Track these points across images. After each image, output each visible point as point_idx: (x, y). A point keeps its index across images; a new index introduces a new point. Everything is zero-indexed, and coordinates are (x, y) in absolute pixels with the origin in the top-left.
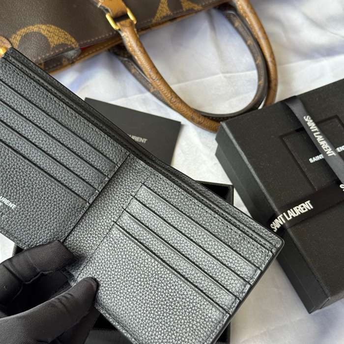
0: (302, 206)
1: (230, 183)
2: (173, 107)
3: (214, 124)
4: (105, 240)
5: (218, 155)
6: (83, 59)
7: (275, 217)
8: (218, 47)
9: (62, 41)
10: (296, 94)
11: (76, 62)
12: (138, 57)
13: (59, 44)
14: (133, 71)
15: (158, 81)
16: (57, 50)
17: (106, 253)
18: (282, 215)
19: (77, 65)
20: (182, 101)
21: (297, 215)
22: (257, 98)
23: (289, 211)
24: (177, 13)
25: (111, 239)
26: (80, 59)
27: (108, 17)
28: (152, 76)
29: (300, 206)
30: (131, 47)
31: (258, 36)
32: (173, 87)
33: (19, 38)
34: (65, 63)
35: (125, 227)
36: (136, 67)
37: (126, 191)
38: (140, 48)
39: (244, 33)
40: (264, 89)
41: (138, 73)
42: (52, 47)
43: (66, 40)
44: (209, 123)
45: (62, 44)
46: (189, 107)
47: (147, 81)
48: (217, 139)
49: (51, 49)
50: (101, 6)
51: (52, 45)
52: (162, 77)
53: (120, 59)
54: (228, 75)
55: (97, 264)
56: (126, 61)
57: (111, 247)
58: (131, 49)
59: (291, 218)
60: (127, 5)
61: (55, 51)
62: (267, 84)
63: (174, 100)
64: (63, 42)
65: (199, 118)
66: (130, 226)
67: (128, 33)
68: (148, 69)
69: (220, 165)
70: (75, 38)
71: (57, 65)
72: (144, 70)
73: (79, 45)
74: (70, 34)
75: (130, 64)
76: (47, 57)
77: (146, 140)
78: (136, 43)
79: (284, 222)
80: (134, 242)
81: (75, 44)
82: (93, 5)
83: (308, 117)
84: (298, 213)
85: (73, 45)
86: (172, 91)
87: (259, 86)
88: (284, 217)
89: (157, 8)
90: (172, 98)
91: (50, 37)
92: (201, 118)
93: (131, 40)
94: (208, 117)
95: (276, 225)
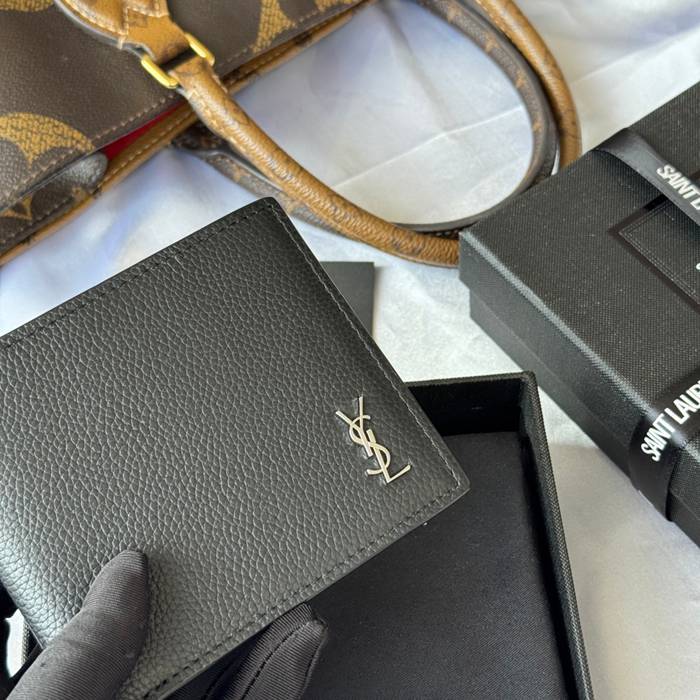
2: (345, 231)
3: (448, 246)
5: (476, 316)
8: (421, 76)
9: (51, 142)
10: (627, 125)
11: (103, 188)
12: (235, 137)
13: (46, 152)
14: (237, 175)
15: (294, 178)
16: (44, 165)
18: (662, 415)
22: (536, 161)
23: (677, 402)
24: (307, 21)
26: (110, 179)
27: (147, 65)
28: (277, 171)
30: (213, 118)
31: (506, 25)
34: (78, 198)
36: (240, 164)
38: (235, 115)
39: (474, 30)
41: (249, 176)
42: (30, 161)
43: (60, 138)
44: (436, 245)
45: (53, 149)
46: (382, 221)
47: (274, 188)
48: (464, 279)
49: (30, 167)
50: (124, 45)
51: (31, 157)
52: (302, 169)
53: (201, 158)
54: (455, 131)
56: (216, 157)
58: (214, 122)
59: (687, 416)
60: (185, 28)
61: (39, 169)
62: (552, 126)
63: (341, 213)
64: (54, 145)
65: (411, 239)
67: (200, 89)
68: (265, 156)
69: (488, 339)
70: (79, 130)
71: (62, 206)
72: (256, 163)
73: (93, 143)
74: (65, 123)
75: (228, 161)
79: (672, 430)
81: (83, 142)
82: (107, 46)
83: (667, 167)
85: (79, 146)
86: (333, 195)
87: (535, 134)
88: (668, 418)
89: (257, 19)
90: (335, 210)
91: (21, 141)
92: (415, 239)
93: (210, 102)
94: (433, 234)
95: (654, 443)
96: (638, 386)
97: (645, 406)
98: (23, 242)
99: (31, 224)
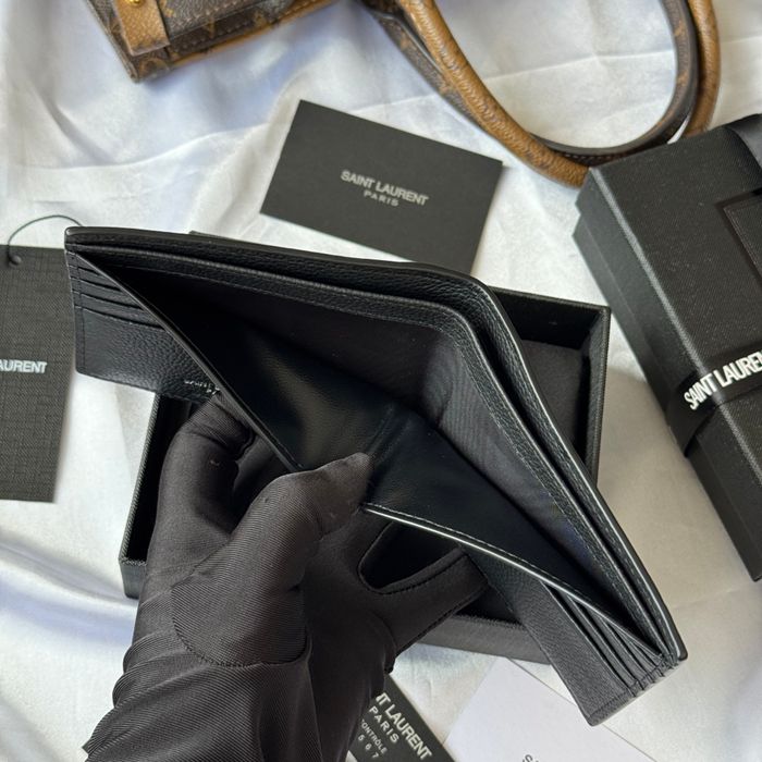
0: (756, 358)
1: (602, 302)
2: (488, 128)
3: (576, 170)
5: (578, 236)
6: (296, 15)
7: (694, 378)
11: (283, 21)
12: (417, 15)
14: (404, 44)
15: (458, 71)
18: (710, 375)
19: (285, 28)
20: (506, 117)
21: (744, 376)
22: (671, 114)
23: (725, 368)
26: (292, 14)
28: (445, 59)
29: (751, 357)
32: (487, 82)
34: (259, 23)
36: (411, 36)
40: (688, 94)
41: (415, 49)
44: (563, 166)
46: (522, 130)
47: (434, 68)
48: (580, 204)
52: (467, 64)
53: (375, 17)
54: (609, 59)
56: (390, 21)
59: (729, 382)
62: (695, 84)
63: (490, 113)
65: (543, 154)
68: (439, 42)
69: (581, 260)
71: (243, 27)
72: (428, 44)
75: (399, 28)
76: (223, 12)
77: (425, 198)
79: (715, 389)
84: (746, 373)
86: (487, 94)
87: (678, 87)
88: (714, 378)
90: (486, 110)
92: (547, 155)
94: (563, 154)
95: (697, 395)
96: (698, 345)
97: (699, 364)
98: (201, 51)
99: (212, 37)
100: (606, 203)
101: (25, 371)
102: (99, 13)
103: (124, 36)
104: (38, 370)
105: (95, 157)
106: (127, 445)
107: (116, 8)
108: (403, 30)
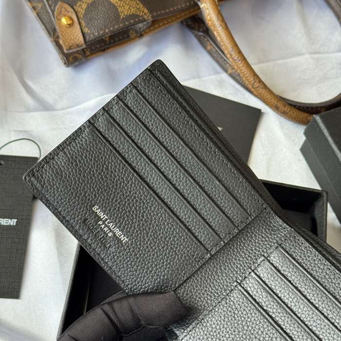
2: (255, 93)
3: (304, 115)
4: (223, 302)
5: (304, 150)
6: (152, 32)
9: (133, 11)
11: (145, 35)
12: (218, 33)
13: (130, 15)
14: (209, 48)
15: (240, 62)
16: (128, 21)
17: (223, 318)
19: (145, 39)
20: (265, 86)
25: (232, 303)
26: (150, 31)
28: (233, 56)
30: (210, 20)
32: (254, 67)
33: (84, 6)
34: (132, 36)
35: (250, 292)
36: (212, 43)
37: (256, 249)
38: (221, 23)
41: (214, 50)
42: (121, 17)
43: (138, 10)
44: (296, 113)
45: (133, 15)
46: (274, 94)
48: (306, 133)
49: (120, 20)
51: (122, 16)
52: (244, 58)
53: (193, 33)
54: (315, 56)
55: (210, 329)
56: (201, 35)
57: (230, 312)
58: (210, 23)
61: (124, 23)
63: (257, 85)
64: (134, 12)
65: (285, 107)
66: (257, 292)
67: (209, 5)
68: (230, 47)
69: (304, 162)
70: (147, 9)
71: (124, 38)
72: (223, 48)
73: (152, 17)
74: (142, 3)
75: (206, 39)
76: (115, 30)
77: (221, 129)
78: (218, 16)
80: (261, 313)
81: (148, 15)
85: (145, 16)
86: (255, 75)
90: (254, 83)
91: (119, 6)
92: (287, 107)
93: (211, 13)
94: (295, 106)
98: (102, 50)
99: (108, 43)
100: (323, 134)
101: (5, 224)
102: (47, 30)
103: (61, 42)
104: (12, 224)
105: (45, 107)
106: (61, 266)
107: (57, 28)
108: (208, 40)
